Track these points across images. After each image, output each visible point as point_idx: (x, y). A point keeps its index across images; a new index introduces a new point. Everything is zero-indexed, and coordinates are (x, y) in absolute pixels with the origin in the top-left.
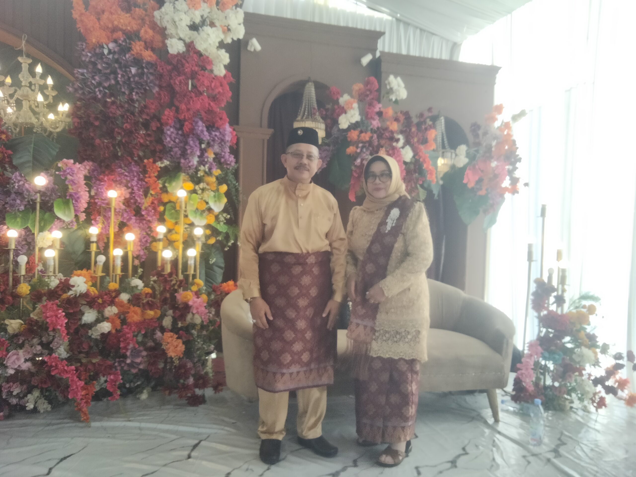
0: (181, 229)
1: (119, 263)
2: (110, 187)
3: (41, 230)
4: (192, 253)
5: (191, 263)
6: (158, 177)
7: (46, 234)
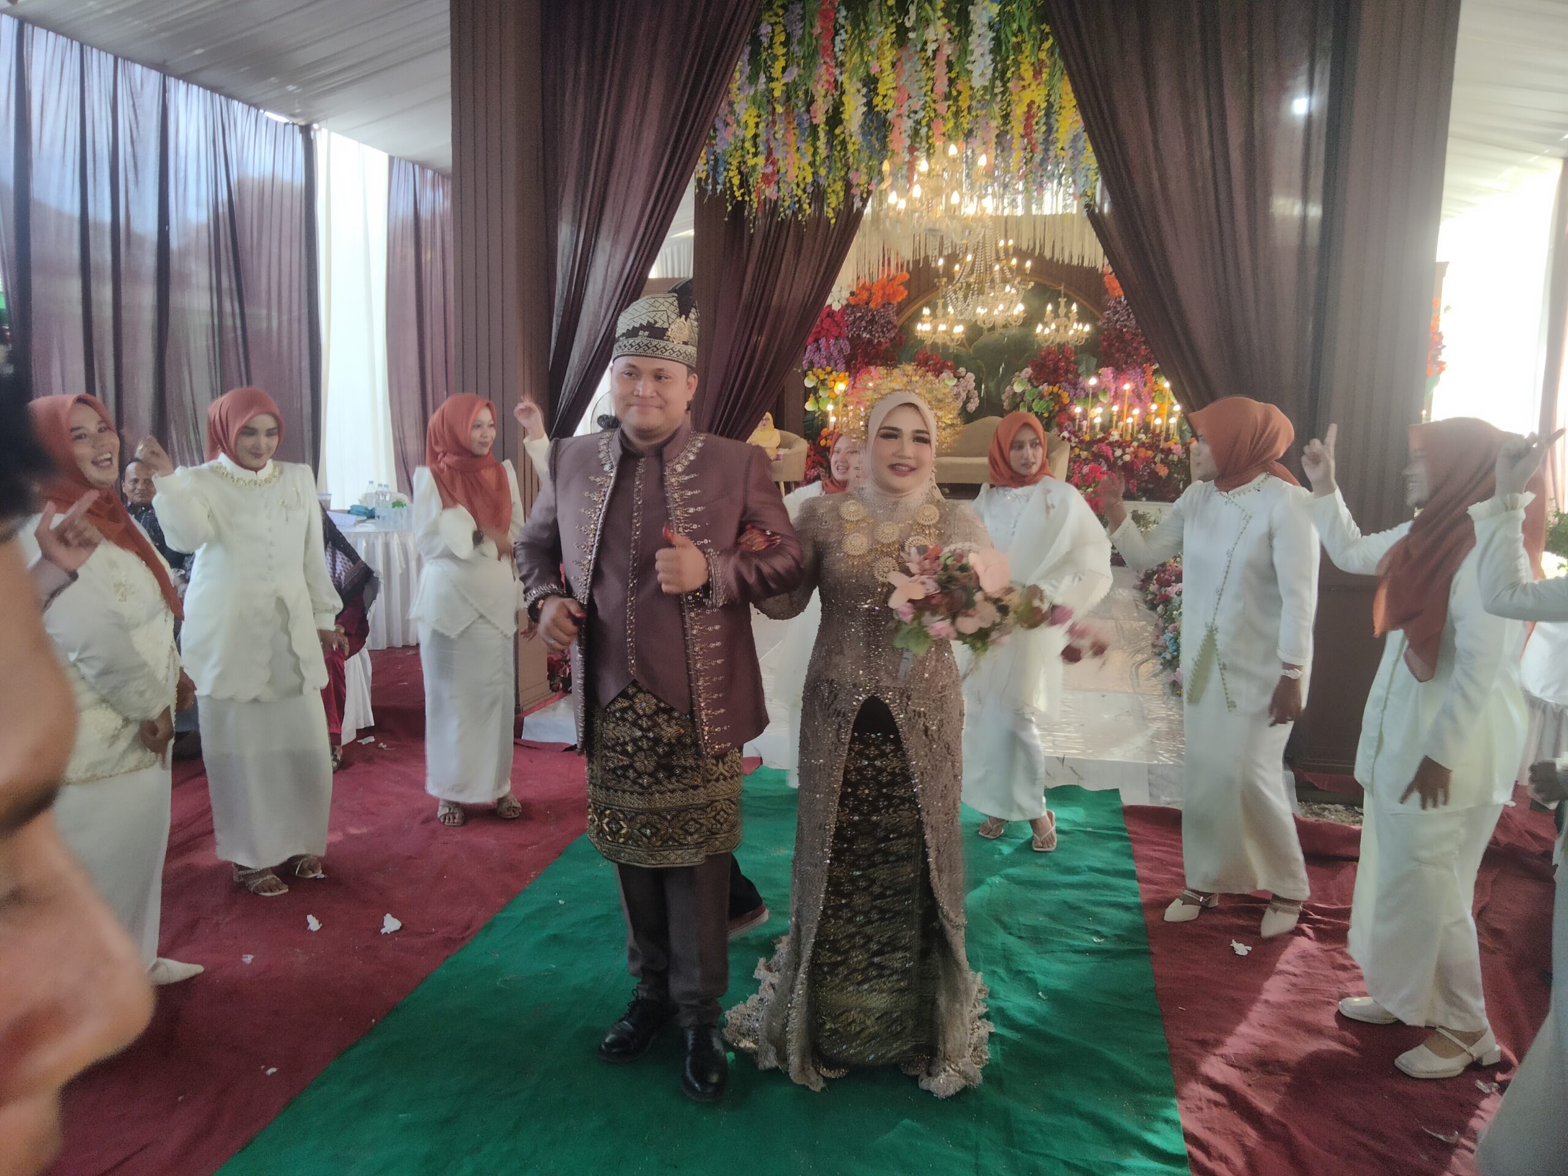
0: (1166, 406)
1: (1130, 426)
2: (1124, 383)
3: (1092, 407)
4: (1173, 421)
5: (1172, 426)
6: (1153, 375)
7: (1093, 410)
